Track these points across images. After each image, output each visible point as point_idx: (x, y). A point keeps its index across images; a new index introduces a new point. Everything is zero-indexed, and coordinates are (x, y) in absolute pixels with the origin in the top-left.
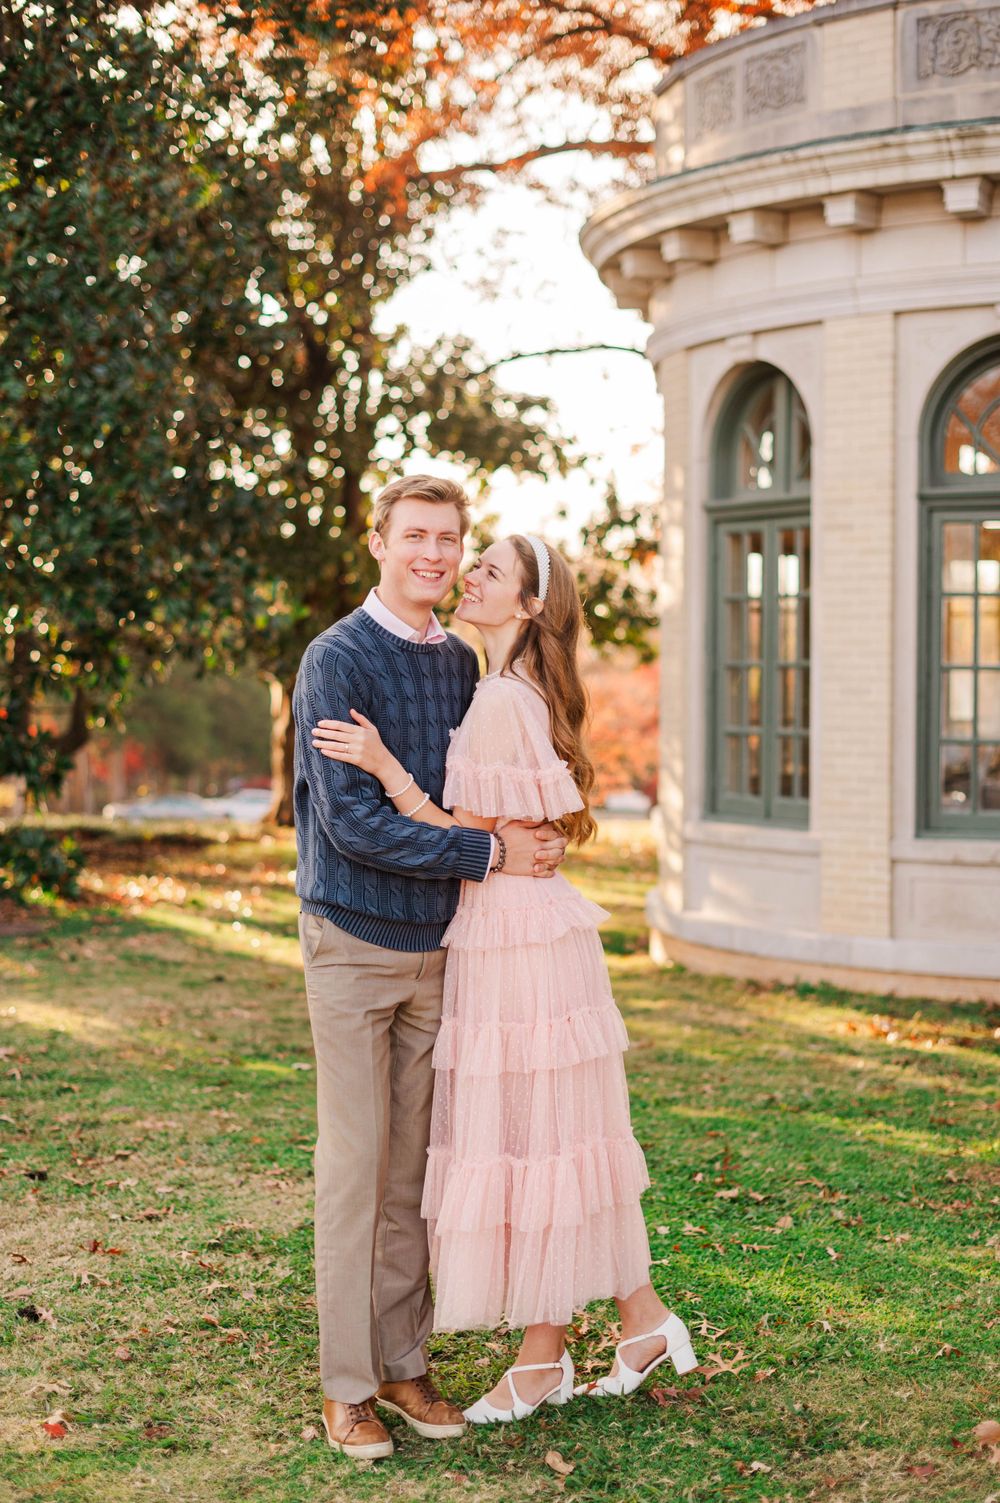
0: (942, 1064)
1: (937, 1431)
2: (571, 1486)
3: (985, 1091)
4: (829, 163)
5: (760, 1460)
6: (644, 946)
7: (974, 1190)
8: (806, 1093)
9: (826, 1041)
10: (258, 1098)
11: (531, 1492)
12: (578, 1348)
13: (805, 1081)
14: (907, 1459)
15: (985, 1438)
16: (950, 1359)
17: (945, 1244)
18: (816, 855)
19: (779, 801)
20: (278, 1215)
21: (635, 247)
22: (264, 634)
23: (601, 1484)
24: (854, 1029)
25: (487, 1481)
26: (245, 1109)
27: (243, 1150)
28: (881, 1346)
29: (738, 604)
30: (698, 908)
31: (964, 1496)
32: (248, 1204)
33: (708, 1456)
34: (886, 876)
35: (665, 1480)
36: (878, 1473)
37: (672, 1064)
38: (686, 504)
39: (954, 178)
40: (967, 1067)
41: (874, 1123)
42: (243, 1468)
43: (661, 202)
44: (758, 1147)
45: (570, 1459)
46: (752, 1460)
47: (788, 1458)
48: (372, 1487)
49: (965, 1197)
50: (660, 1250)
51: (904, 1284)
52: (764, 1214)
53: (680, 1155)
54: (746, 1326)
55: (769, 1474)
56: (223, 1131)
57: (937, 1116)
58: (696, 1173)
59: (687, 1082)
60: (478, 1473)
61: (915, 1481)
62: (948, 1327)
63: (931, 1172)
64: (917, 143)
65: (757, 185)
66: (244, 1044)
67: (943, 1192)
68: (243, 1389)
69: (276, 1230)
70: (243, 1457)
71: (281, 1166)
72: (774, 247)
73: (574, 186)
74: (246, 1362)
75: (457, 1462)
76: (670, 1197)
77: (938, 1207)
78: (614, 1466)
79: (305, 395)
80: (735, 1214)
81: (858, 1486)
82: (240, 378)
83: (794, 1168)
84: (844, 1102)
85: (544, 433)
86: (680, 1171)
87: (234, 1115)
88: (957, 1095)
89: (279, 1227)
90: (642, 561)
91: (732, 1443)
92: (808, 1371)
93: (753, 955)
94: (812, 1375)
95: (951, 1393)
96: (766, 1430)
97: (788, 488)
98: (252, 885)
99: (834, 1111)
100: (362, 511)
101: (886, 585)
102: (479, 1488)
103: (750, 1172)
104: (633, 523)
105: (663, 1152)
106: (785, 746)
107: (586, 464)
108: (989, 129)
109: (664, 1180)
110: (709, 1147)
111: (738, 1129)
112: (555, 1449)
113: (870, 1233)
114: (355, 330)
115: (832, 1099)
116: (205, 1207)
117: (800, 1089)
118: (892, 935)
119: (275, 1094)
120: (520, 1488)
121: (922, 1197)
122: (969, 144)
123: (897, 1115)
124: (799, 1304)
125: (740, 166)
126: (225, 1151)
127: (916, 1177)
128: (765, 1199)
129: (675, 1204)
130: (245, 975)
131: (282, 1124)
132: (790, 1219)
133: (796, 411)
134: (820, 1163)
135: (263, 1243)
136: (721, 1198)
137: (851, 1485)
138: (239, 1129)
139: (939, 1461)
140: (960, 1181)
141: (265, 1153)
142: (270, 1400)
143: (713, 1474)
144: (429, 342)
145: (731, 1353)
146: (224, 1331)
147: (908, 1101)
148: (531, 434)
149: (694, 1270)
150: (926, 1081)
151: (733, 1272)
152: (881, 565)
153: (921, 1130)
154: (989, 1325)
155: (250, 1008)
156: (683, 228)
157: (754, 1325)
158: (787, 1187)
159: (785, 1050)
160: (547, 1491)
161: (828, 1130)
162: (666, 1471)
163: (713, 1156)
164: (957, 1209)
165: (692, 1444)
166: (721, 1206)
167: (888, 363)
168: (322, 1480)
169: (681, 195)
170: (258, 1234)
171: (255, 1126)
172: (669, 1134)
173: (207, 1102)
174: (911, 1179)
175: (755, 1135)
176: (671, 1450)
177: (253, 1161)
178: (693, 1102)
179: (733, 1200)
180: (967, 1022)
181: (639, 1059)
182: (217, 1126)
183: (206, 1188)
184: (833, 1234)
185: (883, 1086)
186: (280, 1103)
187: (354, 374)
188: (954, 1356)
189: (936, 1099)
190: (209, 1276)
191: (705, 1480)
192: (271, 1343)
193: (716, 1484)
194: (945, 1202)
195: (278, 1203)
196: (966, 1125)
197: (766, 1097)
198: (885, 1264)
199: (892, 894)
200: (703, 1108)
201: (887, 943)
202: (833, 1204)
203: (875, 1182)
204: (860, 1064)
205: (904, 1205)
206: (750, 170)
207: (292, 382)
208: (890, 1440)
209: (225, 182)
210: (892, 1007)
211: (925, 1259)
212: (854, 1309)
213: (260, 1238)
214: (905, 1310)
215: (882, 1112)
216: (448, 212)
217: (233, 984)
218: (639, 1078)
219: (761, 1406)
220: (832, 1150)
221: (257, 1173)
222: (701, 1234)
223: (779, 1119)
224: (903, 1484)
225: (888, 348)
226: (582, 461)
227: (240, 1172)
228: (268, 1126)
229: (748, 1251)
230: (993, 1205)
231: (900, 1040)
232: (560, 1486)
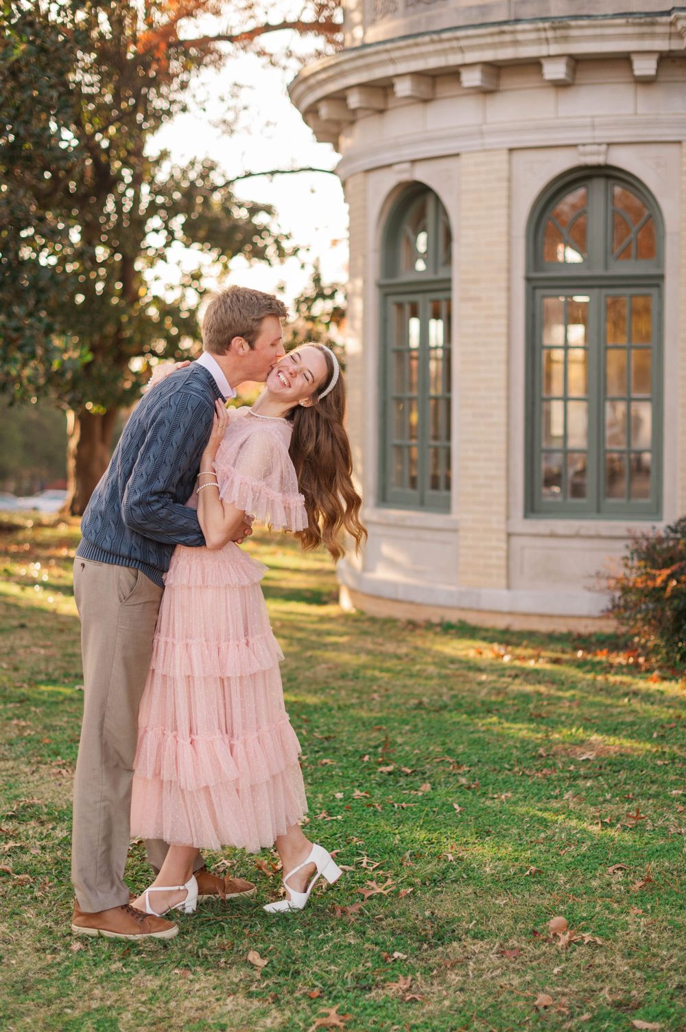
0: (541, 675)
1: (523, 926)
2: (265, 975)
3: (568, 694)
4: (463, 43)
5: (400, 951)
6: (334, 598)
7: (557, 761)
8: (445, 698)
9: (460, 662)
10: (48, 711)
11: (236, 980)
12: (274, 879)
13: (445, 690)
14: (501, 946)
15: (555, 929)
16: (534, 877)
17: (536, 798)
18: (455, 531)
19: (430, 493)
20: (60, 793)
21: (328, 98)
22: (61, 373)
23: (287, 973)
24: (481, 653)
25: (205, 974)
26: (37, 719)
27: (36, 747)
28: (488, 869)
29: (403, 352)
30: (373, 570)
31: (539, 969)
32: (37, 786)
33: (364, 950)
34: (504, 545)
35: (332, 967)
36: (482, 956)
37: (352, 680)
38: (365, 282)
39: (549, 57)
40: (557, 678)
41: (491, 717)
42: (26, 973)
43: (346, 67)
44: (409, 735)
45: (266, 956)
46: (394, 951)
47: (419, 948)
48: (121, 982)
49: (550, 767)
50: (337, 809)
51: (505, 827)
52: (411, 782)
53: (354, 743)
54: (395, 860)
55: (406, 960)
56: (21, 734)
57: (535, 712)
58: (365, 755)
59: (361, 692)
60: (198, 969)
61: (506, 960)
62: (534, 855)
63: (528, 750)
64: (524, 31)
65: (414, 57)
66: (39, 673)
67: (536, 763)
68: (29, 918)
69: (58, 804)
70: (27, 965)
71: (63, 759)
72: (426, 101)
73: (289, 54)
74: (32, 898)
75: (184, 962)
76: (345, 772)
77: (531, 774)
78: (296, 960)
79: (93, 200)
80: (391, 783)
81: (467, 965)
82: (43, 186)
83: (433, 750)
84: (471, 703)
85: (268, 231)
86: (354, 754)
87: (29, 723)
88: (549, 697)
89: (60, 802)
90: (338, 324)
91: (380, 939)
92: (436, 889)
93: (411, 603)
94: (438, 892)
95: (534, 900)
96: (404, 930)
97: (436, 271)
98: (49, 558)
99: (463, 710)
100: (135, 285)
101: (504, 340)
102: (199, 979)
103: (403, 754)
104: (332, 296)
105: (342, 741)
106: (436, 455)
107: (299, 253)
108: (573, 23)
109: (342, 761)
110: (375, 737)
111: (396, 724)
112: (254, 950)
113: (485, 793)
114: (129, 153)
115: (463, 702)
116: (5, 789)
117: (441, 695)
118: (508, 587)
119: (61, 707)
120: (229, 978)
121: (522, 767)
122: (559, 33)
123: (507, 711)
124: (432, 843)
125: (402, 43)
126: (22, 749)
127: (518, 753)
128: (412, 772)
129: (348, 777)
130: (42, 622)
131: (65, 729)
132: (429, 785)
133: (442, 217)
134: (452, 746)
135: (48, 814)
136: (382, 772)
137: (462, 965)
138: (33, 733)
139: (523, 946)
140: (548, 755)
141: (52, 749)
142: (48, 924)
143: (366, 962)
144: (184, 163)
145: (383, 879)
146: (16, 877)
147: (516, 702)
148: (260, 231)
149: (359, 822)
150: (529, 688)
151: (387, 823)
152: (500, 326)
153: (523, 722)
154: (562, 853)
155: (44, 647)
156: (361, 86)
157: (400, 858)
158: (428, 763)
159: (432, 669)
160: (248, 979)
161: (459, 723)
162: (333, 962)
163: (376, 743)
164: (545, 775)
165: (352, 942)
166: (381, 777)
167: (505, 184)
168: (85, 979)
169: (360, 62)
170: (44, 807)
171: (45, 731)
172: (346, 729)
173: (10, 714)
174: (514, 755)
175: (407, 728)
176: (338, 947)
177: (42, 756)
178: (365, 706)
179: (390, 773)
180: (559, 647)
181: (327, 677)
182: (17, 731)
183: (6, 776)
184: (458, 794)
185: (499, 692)
186: (65, 714)
187: (129, 186)
188: (537, 874)
189: (535, 701)
190: (6, 838)
191: (361, 966)
192: (50, 884)
193: (368, 969)
194: (537, 770)
195: (60, 785)
196: (554, 717)
197: (416, 701)
198: (493, 814)
199: (508, 558)
200: (371, 710)
201: (505, 592)
202: (459, 774)
203: (489, 758)
204: (484, 677)
205: (509, 773)
206: (408, 46)
207: (83, 190)
208: (490, 933)
209: (31, 43)
210: (507, 637)
211: (521, 810)
212: (470, 845)
213: (46, 810)
214: (505, 844)
215: (497, 710)
216: (198, 69)
217: (32, 630)
218: (327, 690)
219: (403, 914)
220: (461, 737)
221: (45, 764)
222: (366, 797)
223: (424, 716)
224: (497, 962)
225: (505, 174)
226: (295, 251)
227: (32, 764)
228: (55, 730)
229: (398, 808)
230: (570, 771)
231: (511, 660)
232: (258, 975)
